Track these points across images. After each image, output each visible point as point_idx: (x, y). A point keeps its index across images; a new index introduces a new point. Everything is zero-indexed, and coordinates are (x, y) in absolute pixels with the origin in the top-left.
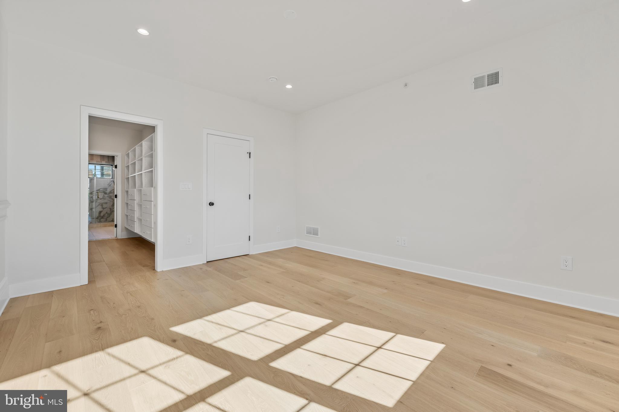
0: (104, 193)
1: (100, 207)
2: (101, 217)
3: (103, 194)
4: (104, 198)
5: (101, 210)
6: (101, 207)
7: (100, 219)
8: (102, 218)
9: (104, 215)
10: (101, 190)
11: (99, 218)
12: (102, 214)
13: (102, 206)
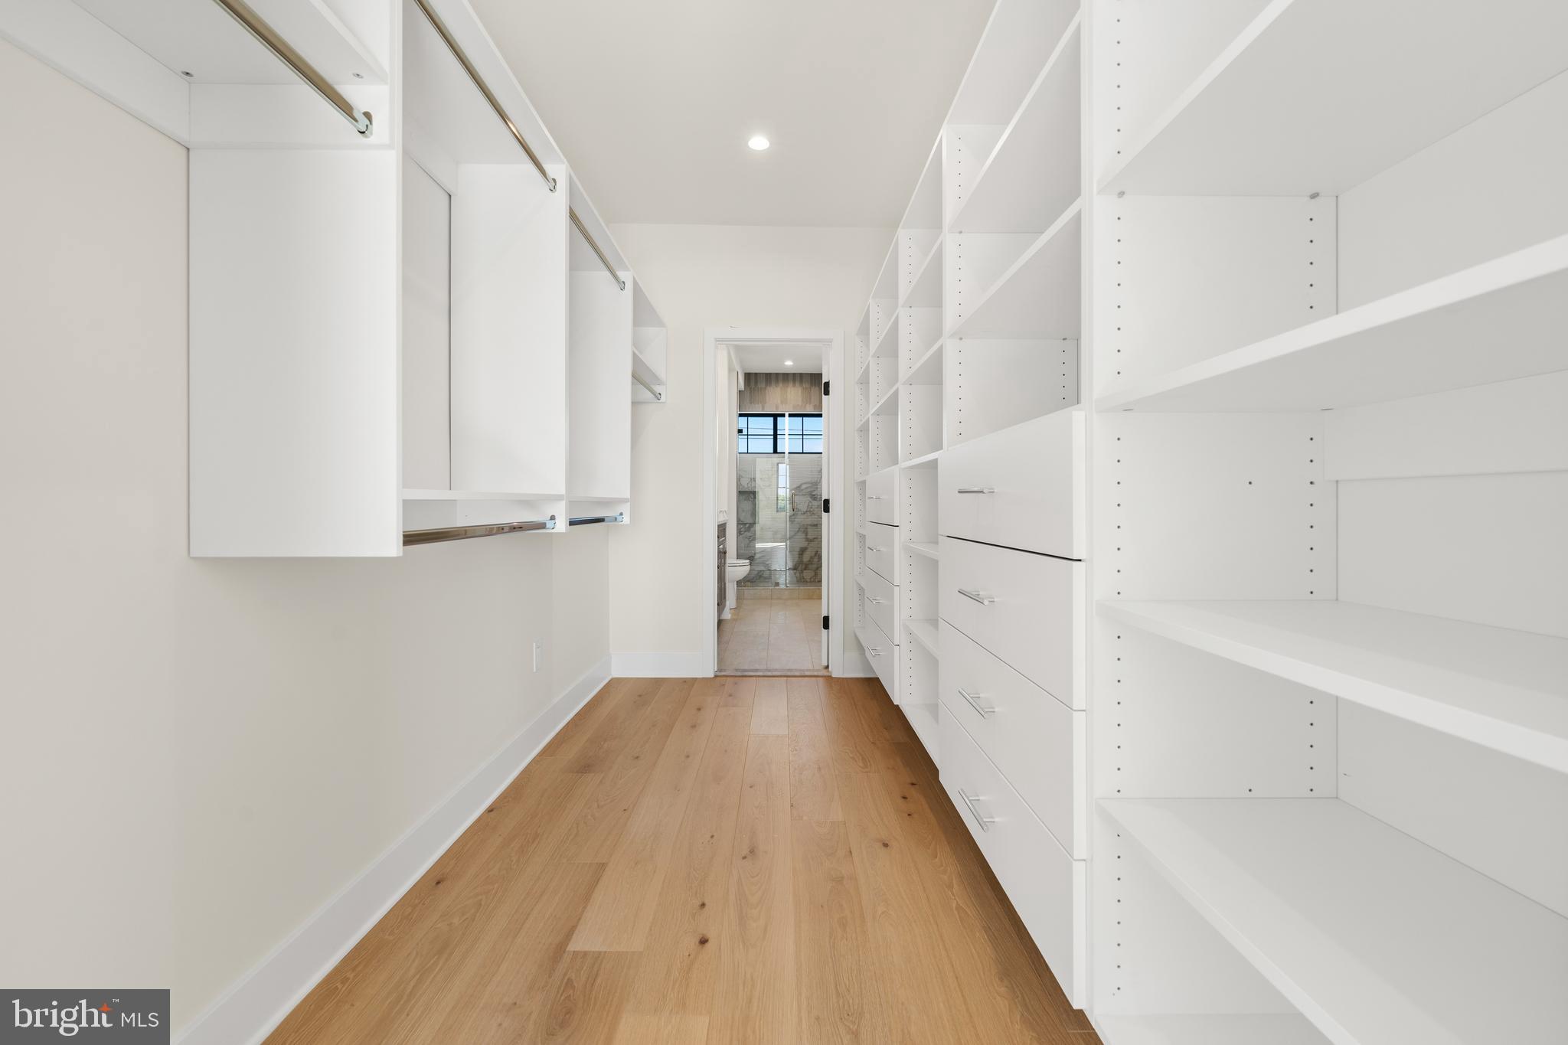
0: (811, 497)
1: (801, 536)
2: (804, 567)
3: (809, 498)
4: (810, 512)
5: (804, 544)
6: (804, 536)
7: (802, 572)
8: (805, 570)
9: (810, 560)
10: (804, 487)
11: (800, 568)
12: (806, 558)
13: (807, 534)
